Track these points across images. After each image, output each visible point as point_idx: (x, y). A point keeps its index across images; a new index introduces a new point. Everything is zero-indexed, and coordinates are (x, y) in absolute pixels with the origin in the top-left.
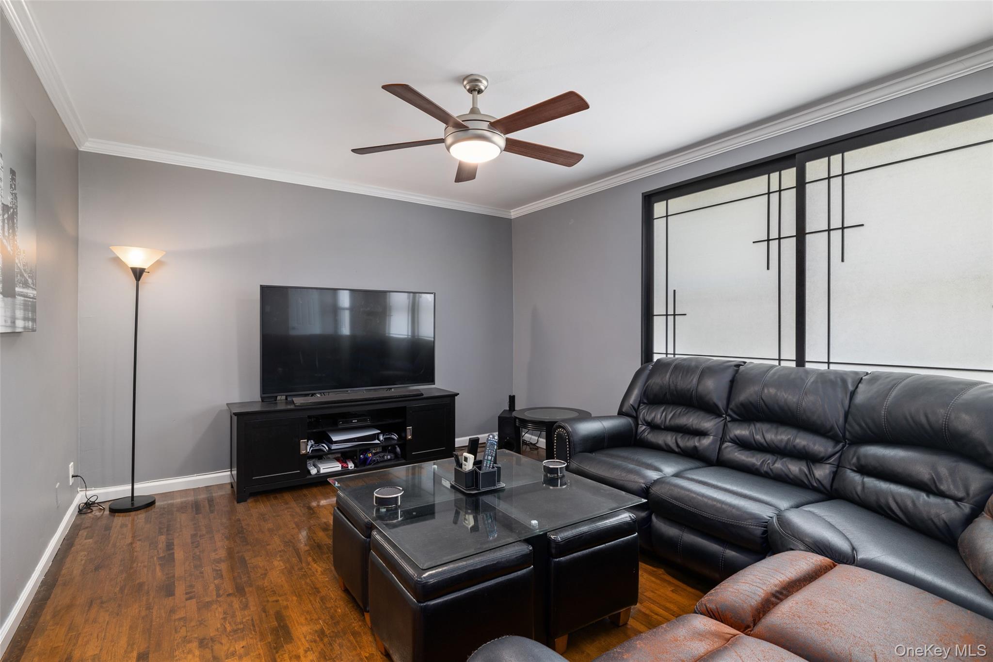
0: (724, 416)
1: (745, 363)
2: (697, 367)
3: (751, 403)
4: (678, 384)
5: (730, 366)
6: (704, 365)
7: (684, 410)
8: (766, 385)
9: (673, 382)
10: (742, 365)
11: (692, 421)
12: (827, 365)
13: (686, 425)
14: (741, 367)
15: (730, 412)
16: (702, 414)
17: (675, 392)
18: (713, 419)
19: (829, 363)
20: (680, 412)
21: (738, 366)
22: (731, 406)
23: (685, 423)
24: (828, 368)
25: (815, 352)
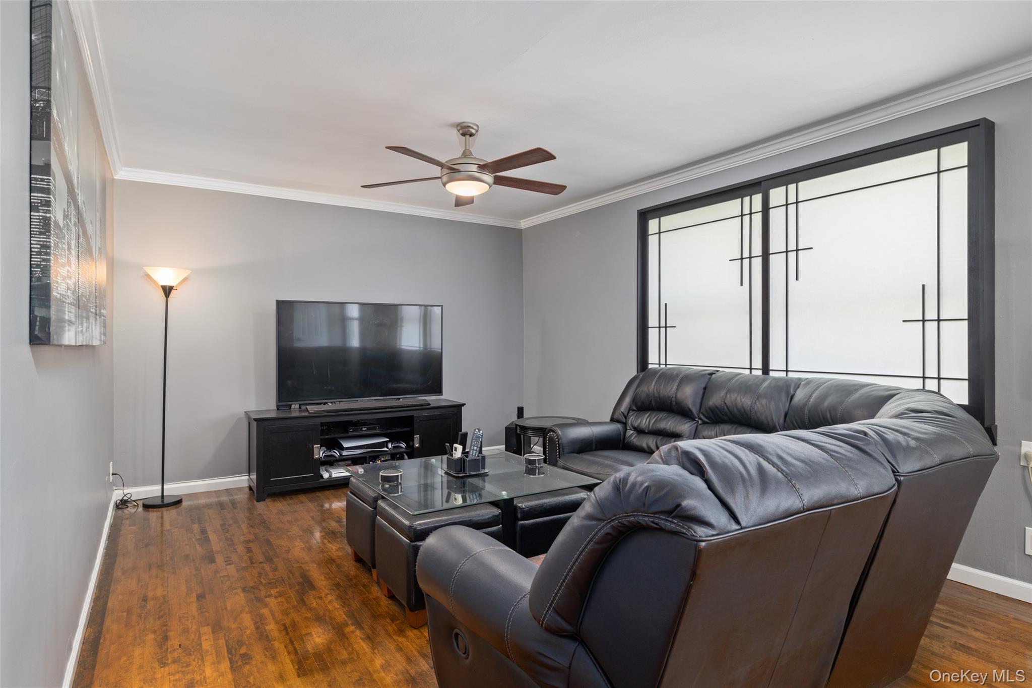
0: (697, 419)
1: (718, 371)
2: (677, 375)
3: (716, 406)
4: (661, 392)
5: (705, 375)
6: (683, 374)
7: (665, 415)
8: (729, 391)
9: (657, 390)
10: (715, 374)
11: (671, 424)
12: (785, 373)
13: (665, 429)
14: (713, 375)
15: (701, 416)
16: (679, 418)
17: (658, 400)
18: (686, 423)
19: (787, 371)
20: (662, 417)
21: (711, 374)
22: (702, 411)
23: (664, 427)
24: (787, 375)
25: (777, 362)
